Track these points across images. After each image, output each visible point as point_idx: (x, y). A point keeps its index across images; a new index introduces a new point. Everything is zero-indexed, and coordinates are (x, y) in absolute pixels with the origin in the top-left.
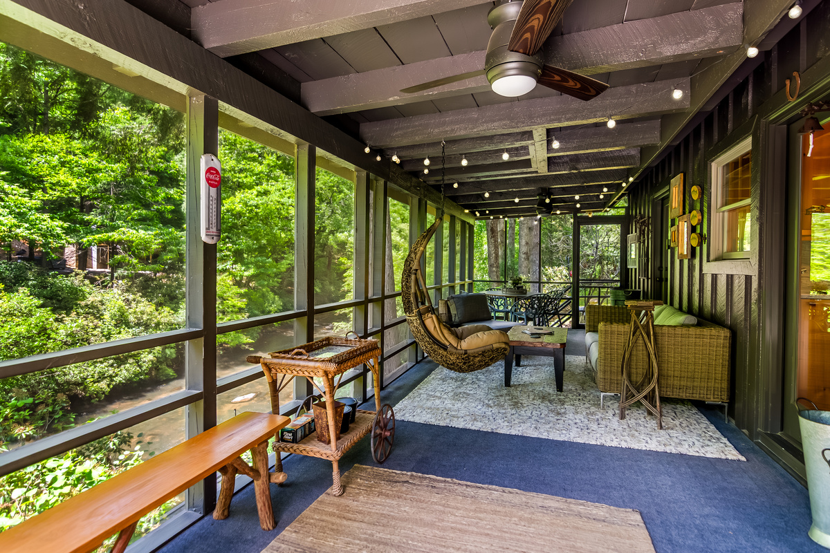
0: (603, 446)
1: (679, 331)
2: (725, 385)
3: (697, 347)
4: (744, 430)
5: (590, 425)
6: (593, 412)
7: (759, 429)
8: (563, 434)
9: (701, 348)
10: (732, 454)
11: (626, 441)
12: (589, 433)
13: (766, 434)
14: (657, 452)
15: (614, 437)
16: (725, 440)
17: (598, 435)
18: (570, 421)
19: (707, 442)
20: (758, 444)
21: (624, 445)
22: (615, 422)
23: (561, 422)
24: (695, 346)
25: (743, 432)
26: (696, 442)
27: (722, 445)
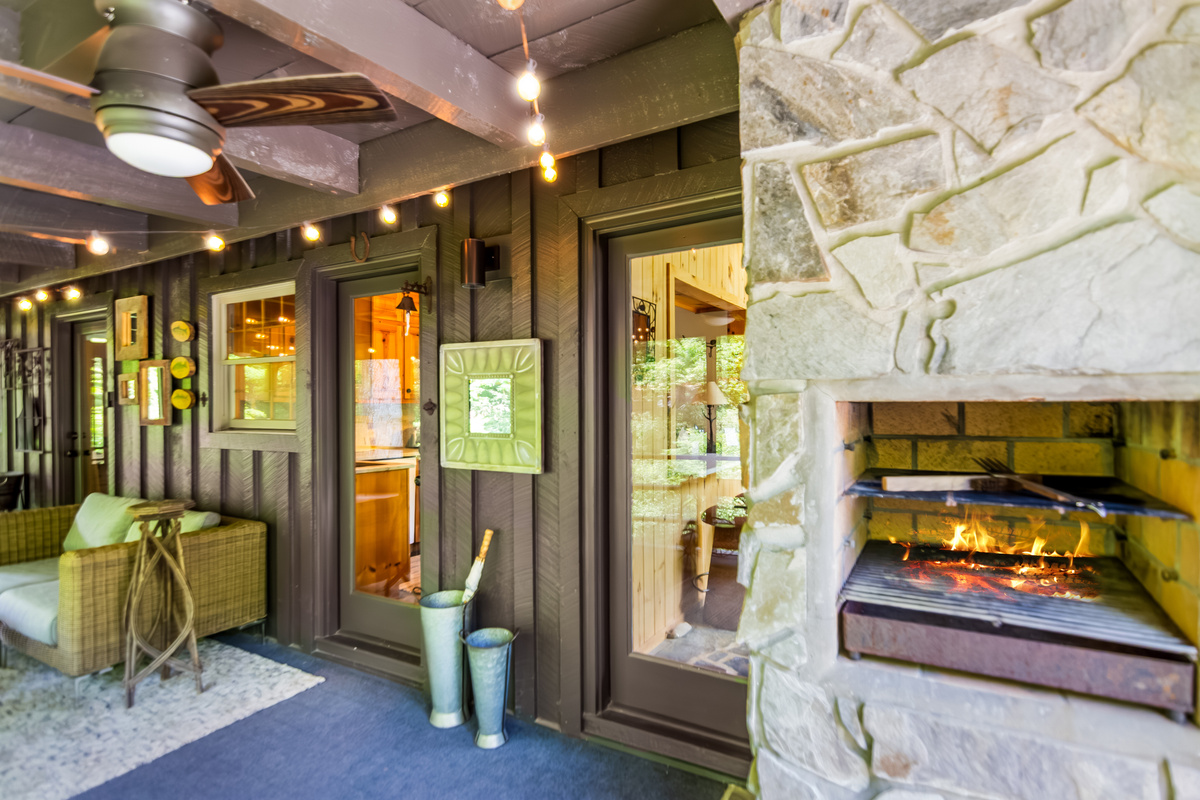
0: (142, 767)
1: (205, 538)
2: (262, 596)
3: (229, 556)
4: (292, 645)
5: (85, 747)
6: (66, 721)
7: (316, 637)
8: (45, 792)
9: (234, 555)
10: (309, 681)
11: (171, 738)
12: (97, 760)
13: (326, 639)
14: (227, 728)
15: (148, 742)
16: (285, 667)
17: (119, 754)
18: (37, 762)
19: (272, 680)
20: (317, 655)
21: (175, 745)
22: (122, 718)
23: (16, 772)
24: (227, 554)
25: (292, 648)
26: (260, 687)
27: (288, 675)
